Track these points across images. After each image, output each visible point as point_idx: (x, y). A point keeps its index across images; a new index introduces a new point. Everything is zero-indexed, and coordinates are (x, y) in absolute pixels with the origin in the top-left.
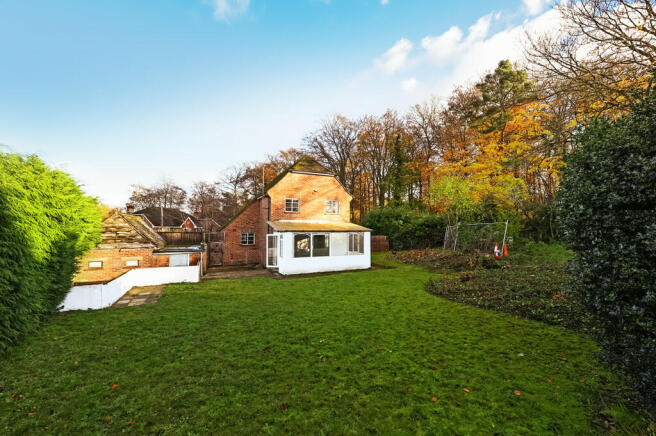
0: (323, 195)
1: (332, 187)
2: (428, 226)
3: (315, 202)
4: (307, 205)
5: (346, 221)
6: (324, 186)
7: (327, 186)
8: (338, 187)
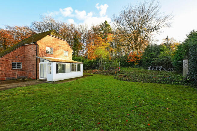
0: (62, 48)
1: (66, 46)
2: (90, 63)
3: (60, 51)
4: (56, 51)
5: (71, 60)
6: (63, 44)
7: (64, 45)
8: (68, 46)
